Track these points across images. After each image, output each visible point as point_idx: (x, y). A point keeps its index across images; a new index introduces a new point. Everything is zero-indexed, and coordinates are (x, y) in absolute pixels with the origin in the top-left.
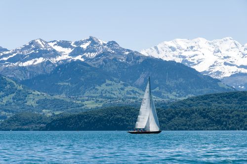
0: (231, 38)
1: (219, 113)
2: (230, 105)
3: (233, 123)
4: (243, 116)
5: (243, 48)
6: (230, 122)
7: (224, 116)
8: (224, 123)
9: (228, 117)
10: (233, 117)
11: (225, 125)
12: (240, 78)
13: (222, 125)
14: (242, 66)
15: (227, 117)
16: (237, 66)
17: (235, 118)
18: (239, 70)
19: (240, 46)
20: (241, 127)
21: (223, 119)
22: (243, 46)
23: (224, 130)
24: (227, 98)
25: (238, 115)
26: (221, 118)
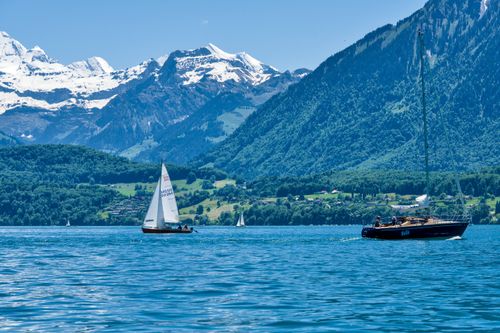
0: (5, 34)
1: (8, 190)
2: (21, 173)
3: (37, 211)
4: (58, 196)
5: (31, 55)
6: (31, 208)
7: (18, 196)
8: (20, 210)
9: (27, 198)
10: (37, 198)
11: (22, 215)
12: (24, 118)
13: (16, 214)
14: (28, 93)
15: (24, 198)
16: (17, 93)
17: (41, 200)
18: (23, 100)
19: (24, 50)
20: (54, 218)
21: (16, 202)
22: (30, 51)
23: (20, 224)
24: (15, 159)
25: (47, 195)
26: (12, 200)
